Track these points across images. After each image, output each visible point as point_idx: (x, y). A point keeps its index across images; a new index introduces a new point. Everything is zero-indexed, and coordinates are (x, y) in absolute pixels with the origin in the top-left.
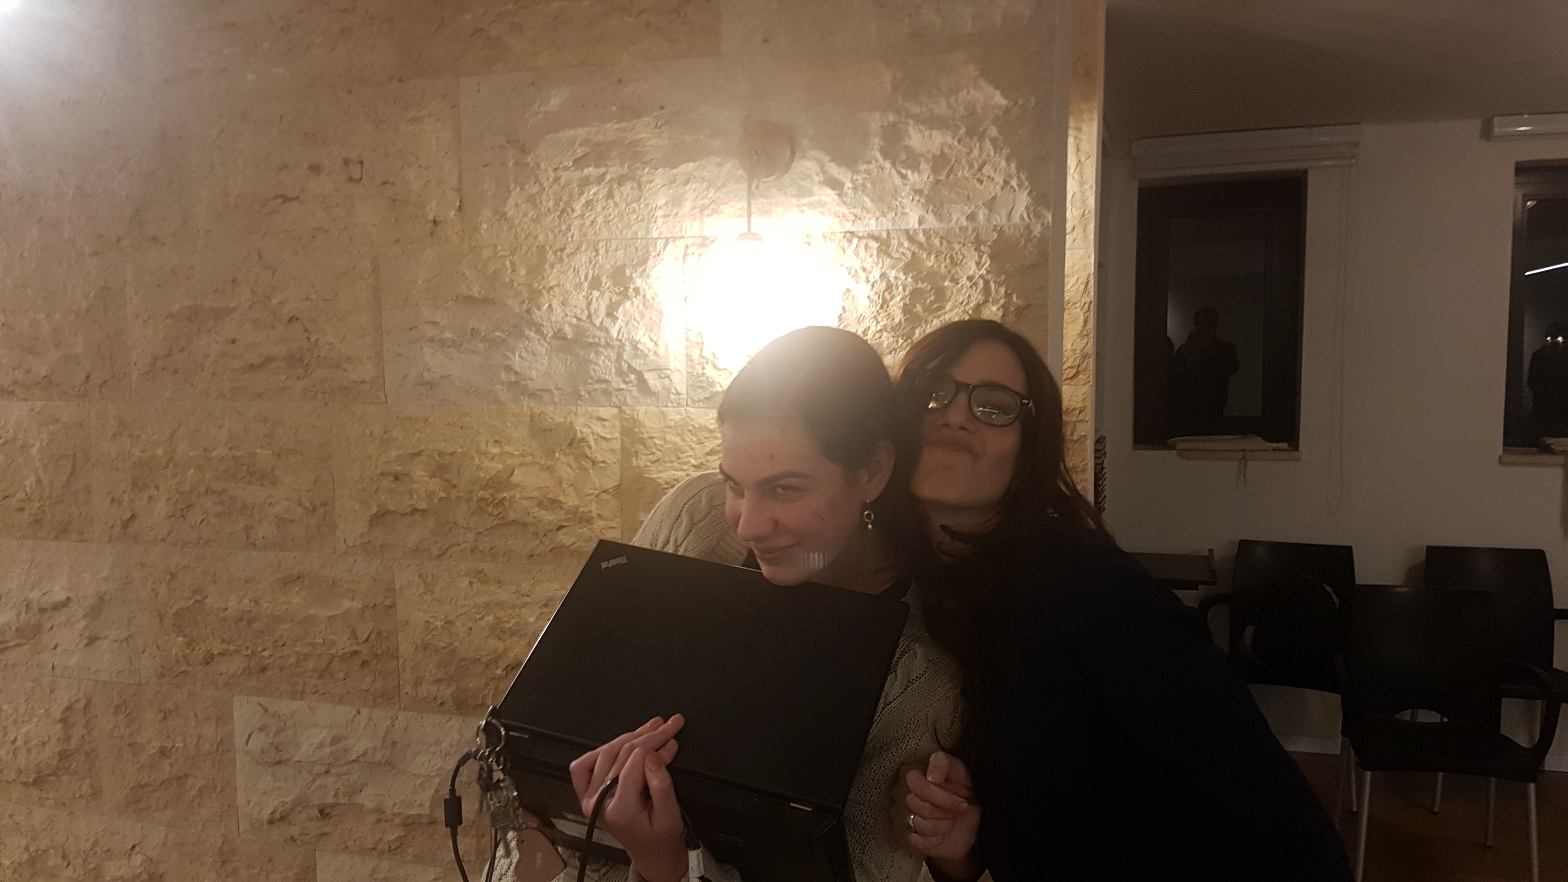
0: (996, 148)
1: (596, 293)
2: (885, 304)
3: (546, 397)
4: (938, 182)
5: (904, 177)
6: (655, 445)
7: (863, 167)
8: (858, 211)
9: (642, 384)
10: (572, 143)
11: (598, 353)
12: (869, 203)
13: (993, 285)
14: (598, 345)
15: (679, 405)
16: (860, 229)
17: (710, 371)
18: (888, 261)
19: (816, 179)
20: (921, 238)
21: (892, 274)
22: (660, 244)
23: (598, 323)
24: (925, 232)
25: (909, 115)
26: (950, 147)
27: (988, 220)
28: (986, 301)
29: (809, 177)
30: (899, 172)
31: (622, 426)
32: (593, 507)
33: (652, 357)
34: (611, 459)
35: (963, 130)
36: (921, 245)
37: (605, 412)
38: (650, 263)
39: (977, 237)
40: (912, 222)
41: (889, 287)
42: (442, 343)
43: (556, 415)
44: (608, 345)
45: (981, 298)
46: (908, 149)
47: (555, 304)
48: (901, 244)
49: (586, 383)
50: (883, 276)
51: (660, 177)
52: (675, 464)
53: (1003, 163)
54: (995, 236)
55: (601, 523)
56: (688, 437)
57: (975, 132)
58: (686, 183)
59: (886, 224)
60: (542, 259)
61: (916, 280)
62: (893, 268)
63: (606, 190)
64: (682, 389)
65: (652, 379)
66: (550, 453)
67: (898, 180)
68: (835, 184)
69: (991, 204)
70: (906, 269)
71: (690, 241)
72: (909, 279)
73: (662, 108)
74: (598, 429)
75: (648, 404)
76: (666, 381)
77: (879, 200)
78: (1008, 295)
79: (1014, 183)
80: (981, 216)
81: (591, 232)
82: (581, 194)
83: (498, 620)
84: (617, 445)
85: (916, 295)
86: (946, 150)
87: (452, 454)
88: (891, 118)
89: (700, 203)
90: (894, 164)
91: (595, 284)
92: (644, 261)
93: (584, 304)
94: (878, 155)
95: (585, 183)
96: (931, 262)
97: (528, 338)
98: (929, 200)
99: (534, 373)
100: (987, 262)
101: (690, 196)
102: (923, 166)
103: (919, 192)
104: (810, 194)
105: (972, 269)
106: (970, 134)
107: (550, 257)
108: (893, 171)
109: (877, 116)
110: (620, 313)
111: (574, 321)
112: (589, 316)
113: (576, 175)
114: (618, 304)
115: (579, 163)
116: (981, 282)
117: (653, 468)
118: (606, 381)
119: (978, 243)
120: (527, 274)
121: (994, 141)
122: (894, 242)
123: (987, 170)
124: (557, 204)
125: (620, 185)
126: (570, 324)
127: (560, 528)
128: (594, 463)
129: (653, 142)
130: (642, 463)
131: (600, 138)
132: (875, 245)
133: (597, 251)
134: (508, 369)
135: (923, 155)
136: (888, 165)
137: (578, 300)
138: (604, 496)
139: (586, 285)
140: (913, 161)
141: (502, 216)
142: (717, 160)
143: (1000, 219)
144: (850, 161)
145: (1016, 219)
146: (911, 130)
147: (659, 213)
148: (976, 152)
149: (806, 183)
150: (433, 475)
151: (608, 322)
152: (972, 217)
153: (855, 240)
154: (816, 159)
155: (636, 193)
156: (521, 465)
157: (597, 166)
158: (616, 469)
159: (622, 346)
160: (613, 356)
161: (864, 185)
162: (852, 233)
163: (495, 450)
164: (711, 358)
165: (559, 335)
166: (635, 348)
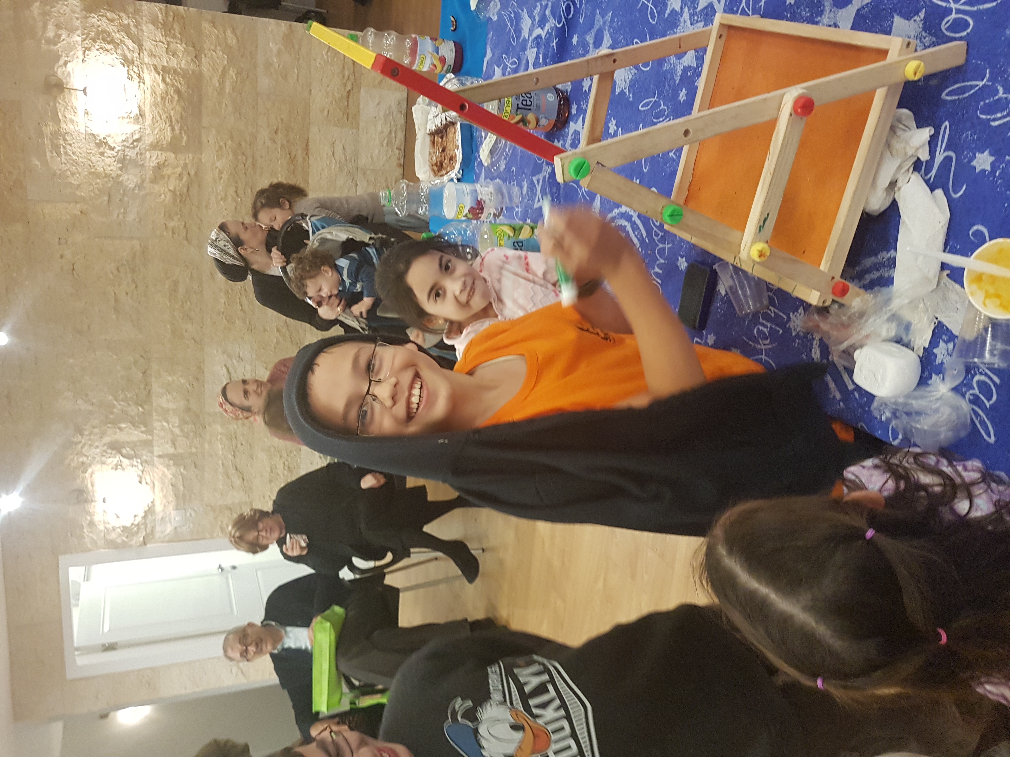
0: (54, 7)
1: (106, 154)
2: (107, 50)
3: (143, 177)
4: (65, 28)
5: (63, 39)
6: (159, 137)
7: (60, 53)
8: (75, 57)
9: (137, 140)
10: (52, 157)
11: (127, 155)
12: (72, 53)
13: (101, 14)
14: (124, 154)
15: (144, 128)
16: (81, 57)
17: (132, 115)
18: (93, 48)
19: (64, 69)
20: (84, 36)
21: (97, 47)
22: (87, 129)
23: (116, 154)
24: (83, 35)
25: (43, 34)
26: (53, 23)
27: (78, 13)
28: (106, 17)
29: (63, 72)
30: (62, 41)
31: (153, 150)
32: (181, 162)
33: (128, 136)
34: (164, 155)
35: (48, 17)
36: (87, 37)
37: (148, 156)
38: (95, 133)
39: (84, 18)
40: (79, 39)
41: (102, 48)
42: (125, 213)
43: (149, 174)
44: (124, 151)
45: (105, 18)
46: (53, 37)
47: (110, 169)
48: (87, 43)
49: (138, 162)
50: (98, 50)
51: (63, 126)
52: (165, 131)
53: (59, 6)
54: (84, 12)
55: (187, 161)
56: (156, 125)
57: (49, 13)
58: (66, 117)
59: (79, 48)
60: (94, 173)
61: (99, 39)
62: (95, 46)
63: (69, 147)
64: (139, 127)
65: (136, 137)
66: (163, 177)
67: (65, 42)
68: (66, 63)
69: (74, 12)
70: (96, 42)
71: (86, 119)
72: (99, 41)
73: (39, 124)
74: (154, 158)
75: (145, 140)
76: (136, 132)
77: (71, 49)
78: (104, 9)
79: (66, 3)
80: (76, 15)
81: (83, 155)
82: (70, 156)
83: (221, 199)
84: (159, 153)
85: (104, 39)
86: (55, 24)
87: (165, 212)
88: (43, 41)
89: (73, 113)
90: (59, 43)
91: (102, 154)
92: (93, 135)
93: (109, 159)
94: (56, 47)
95: (66, 153)
96: (93, 33)
97: (122, 180)
98: (72, 32)
99: (135, 180)
100: (93, 15)
101: (70, 116)
102: (60, 32)
103: (69, 35)
104: (69, 73)
105: (95, 20)
106: (49, 15)
107: (93, 170)
108: (62, 43)
109: (43, 46)
110: (113, 146)
111: (116, 163)
112: (114, 157)
113: (63, 156)
114: (109, 146)
115: (59, 155)
116: (100, 17)
117: (166, 139)
118: (137, 153)
119: (86, 17)
120: (99, 179)
121: (51, 8)
122: (86, 45)
123: (61, 11)
124: (73, 165)
125: (67, 140)
126: (117, 164)
127: (189, 174)
128: (166, 160)
129: (51, 128)
130: (165, 143)
131: (50, 147)
132: (87, 52)
133: (90, 153)
134: (134, 189)
135: (56, 33)
136: (59, 44)
137: (108, 161)
138: (178, 158)
139: (103, 158)
140: (59, 36)
141: (78, 187)
142: (57, 104)
143: (78, 9)
144: (58, 57)
145: (78, 4)
146: (48, 35)
147: (76, 128)
148: (55, 14)
149: (66, 74)
150: (173, 220)
151: (116, 150)
152: (77, 19)
153: (85, 59)
154: (57, 68)
155: (69, 135)
156: (167, 187)
157: (60, 148)
158: (168, 154)
159: (124, 146)
160: (128, 150)
161: (66, 54)
162: (83, 60)
163: (163, 196)
164: (128, 114)
165: (121, 169)
166: (124, 141)
